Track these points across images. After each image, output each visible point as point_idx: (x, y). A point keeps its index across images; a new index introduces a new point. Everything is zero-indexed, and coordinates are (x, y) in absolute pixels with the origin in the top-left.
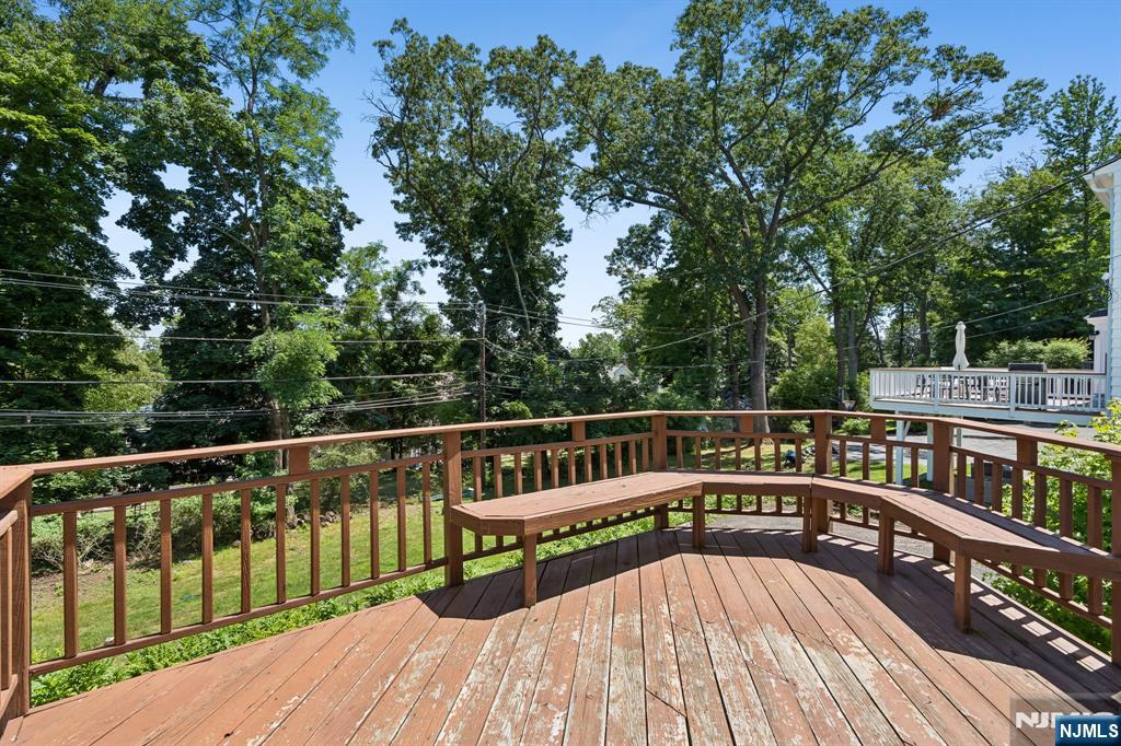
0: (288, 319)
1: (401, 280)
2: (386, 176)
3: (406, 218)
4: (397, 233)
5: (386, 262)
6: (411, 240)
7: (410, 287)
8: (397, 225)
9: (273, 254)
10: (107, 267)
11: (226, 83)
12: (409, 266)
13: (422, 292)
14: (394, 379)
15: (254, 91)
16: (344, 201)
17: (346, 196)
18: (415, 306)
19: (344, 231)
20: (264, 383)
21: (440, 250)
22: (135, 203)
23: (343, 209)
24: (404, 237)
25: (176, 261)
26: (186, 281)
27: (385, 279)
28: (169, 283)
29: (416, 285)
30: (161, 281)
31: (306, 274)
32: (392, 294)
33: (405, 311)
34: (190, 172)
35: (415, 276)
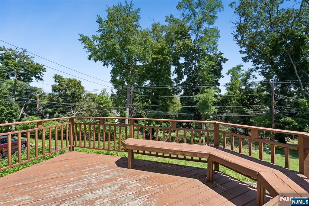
0: (204, 91)
1: (248, 75)
2: (237, 44)
3: (245, 55)
4: (243, 61)
5: (243, 70)
6: (248, 62)
7: (251, 77)
8: (243, 58)
9: (199, 74)
10: (171, 83)
11: (192, 35)
12: (251, 70)
13: (256, 78)
14: (244, 107)
15: (198, 34)
16: (222, 55)
17: (223, 54)
18: (253, 83)
19: (222, 64)
20: (197, 107)
21: (260, 63)
22: (175, 68)
23: (222, 58)
24: (245, 62)
25: (182, 79)
26: (184, 83)
27: (242, 76)
28: (181, 84)
29: (254, 76)
30: (179, 84)
31: (209, 78)
32: (245, 81)
33: (250, 85)
34: (185, 58)
35: (253, 73)
